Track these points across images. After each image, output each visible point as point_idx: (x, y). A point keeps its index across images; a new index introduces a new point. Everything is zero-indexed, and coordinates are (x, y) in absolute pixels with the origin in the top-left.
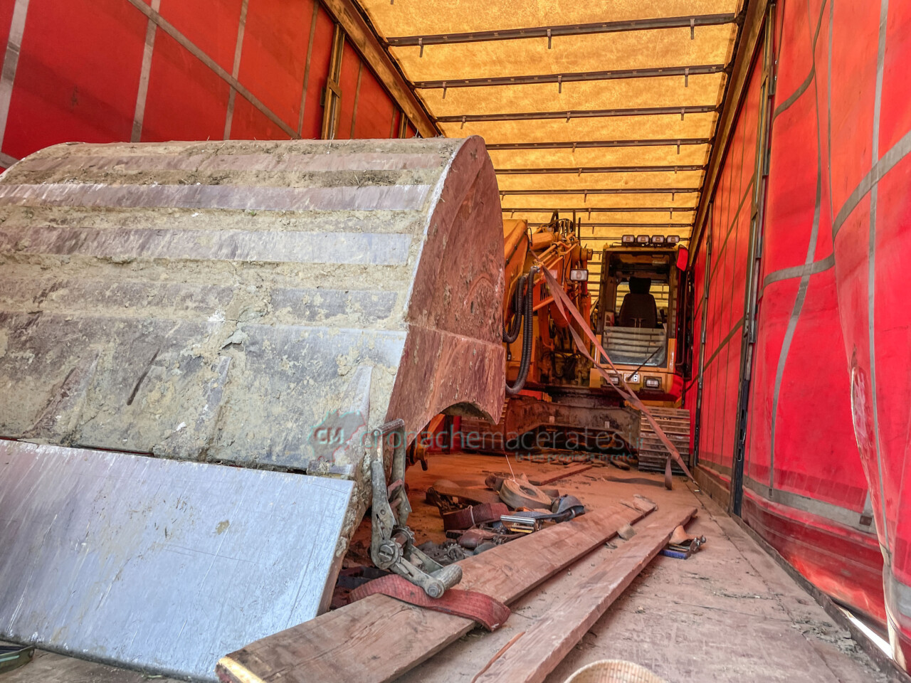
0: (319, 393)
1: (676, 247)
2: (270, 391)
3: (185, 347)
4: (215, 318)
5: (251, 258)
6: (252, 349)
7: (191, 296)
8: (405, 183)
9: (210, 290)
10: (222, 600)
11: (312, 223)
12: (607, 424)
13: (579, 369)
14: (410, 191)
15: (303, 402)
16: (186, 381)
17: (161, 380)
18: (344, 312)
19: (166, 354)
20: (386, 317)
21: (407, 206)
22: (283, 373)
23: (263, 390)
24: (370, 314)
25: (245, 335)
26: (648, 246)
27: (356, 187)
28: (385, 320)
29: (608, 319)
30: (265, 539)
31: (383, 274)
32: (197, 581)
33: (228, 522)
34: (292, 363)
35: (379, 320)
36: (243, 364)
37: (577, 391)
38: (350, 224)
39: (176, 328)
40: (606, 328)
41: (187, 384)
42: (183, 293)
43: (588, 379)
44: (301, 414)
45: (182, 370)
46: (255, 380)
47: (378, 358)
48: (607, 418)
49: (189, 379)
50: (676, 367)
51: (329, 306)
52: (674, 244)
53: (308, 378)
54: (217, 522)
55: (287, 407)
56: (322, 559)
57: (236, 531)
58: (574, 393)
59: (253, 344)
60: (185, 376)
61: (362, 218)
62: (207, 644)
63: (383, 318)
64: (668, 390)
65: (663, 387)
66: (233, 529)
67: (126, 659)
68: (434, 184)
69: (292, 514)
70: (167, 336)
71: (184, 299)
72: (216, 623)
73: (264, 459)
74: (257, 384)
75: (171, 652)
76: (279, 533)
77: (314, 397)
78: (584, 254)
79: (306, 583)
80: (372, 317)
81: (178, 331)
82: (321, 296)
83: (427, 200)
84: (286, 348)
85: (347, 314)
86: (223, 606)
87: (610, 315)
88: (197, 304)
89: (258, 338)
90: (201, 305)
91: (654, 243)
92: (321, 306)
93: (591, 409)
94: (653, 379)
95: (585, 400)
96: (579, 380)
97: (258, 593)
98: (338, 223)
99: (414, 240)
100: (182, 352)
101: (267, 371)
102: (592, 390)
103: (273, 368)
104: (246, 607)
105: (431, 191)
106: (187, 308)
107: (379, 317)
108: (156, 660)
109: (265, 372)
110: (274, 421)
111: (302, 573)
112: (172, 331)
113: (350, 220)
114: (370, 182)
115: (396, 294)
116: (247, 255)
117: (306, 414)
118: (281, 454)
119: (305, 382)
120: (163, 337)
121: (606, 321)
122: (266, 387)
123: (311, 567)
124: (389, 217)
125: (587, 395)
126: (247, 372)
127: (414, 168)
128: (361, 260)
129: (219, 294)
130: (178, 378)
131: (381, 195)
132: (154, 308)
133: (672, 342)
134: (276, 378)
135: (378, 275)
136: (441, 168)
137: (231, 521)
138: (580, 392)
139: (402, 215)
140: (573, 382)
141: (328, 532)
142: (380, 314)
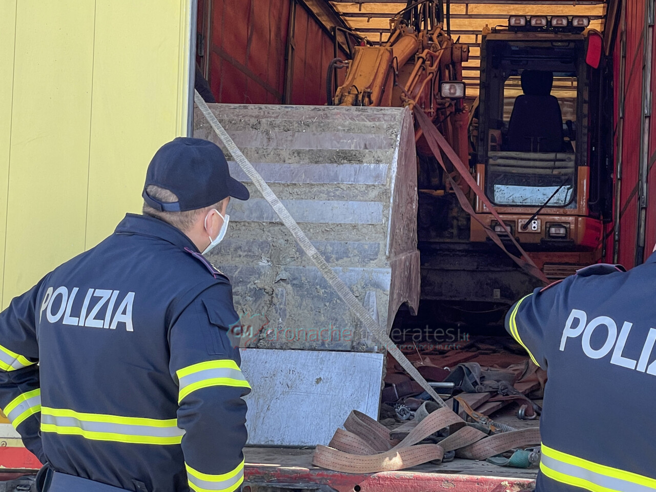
0: (344, 308)
1: (585, 32)
2: (313, 308)
3: (250, 282)
4: (264, 263)
5: (275, 219)
6: (295, 282)
7: (241, 247)
8: (370, 163)
9: (253, 242)
10: (328, 413)
11: (310, 192)
12: (497, 293)
13: (455, 214)
14: (375, 169)
15: (336, 314)
16: (257, 304)
17: (240, 304)
18: (348, 257)
19: (238, 288)
20: (376, 259)
21: (376, 181)
22: (319, 297)
23: (309, 307)
24: (365, 257)
25: (287, 273)
26: (546, 31)
27: (335, 165)
28: (375, 261)
29: (493, 140)
30: (343, 385)
31: (368, 230)
32: (313, 407)
33: (320, 378)
34: (323, 290)
35: (371, 261)
36: (291, 292)
37: (452, 246)
38: (337, 193)
39: (239, 270)
40: (490, 154)
41: (258, 306)
42: (233, 246)
43: (469, 229)
44: (336, 320)
45: (252, 297)
46: (302, 302)
47: (377, 285)
48: (495, 284)
49: (259, 302)
50: (590, 207)
51: (337, 253)
52: (583, 29)
53: (336, 299)
54: (315, 379)
55: (327, 317)
56: (375, 391)
57: (327, 382)
58: (448, 250)
59: (294, 279)
60: (255, 301)
61: (345, 189)
62: (326, 433)
63: (373, 260)
64: (579, 241)
65: (573, 237)
66: (324, 381)
67: (285, 443)
68: (390, 163)
69: (354, 372)
70: (234, 276)
71: (236, 250)
72: (328, 423)
73: (321, 347)
74: (304, 303)
75: (309, 438)
76: (350, 381)
77: (342, 310)
78: (457, 53)
79: (370, 402)
80: (366, 259)
81: (240, 272)
82: (330, 246)
83: (388, 175)
84: (317, 281)
85: (350, 257)
86: (330, 416)
87: (496, 133)
88: (246, 253)
89: (297, 275)
90: (249, 254)
91: (555, 27)
92: (332, 252)
93: (473, 271)
94: (558, 225)
95: (465, 258)
96: (455, 231)
97: (346, 408)
98: (328, 193)
99: (384, 206)
100: (248, 286)
101: (308, 295)
102: (474, 244)
103: (312, 294)
104: (342, 415)
105: (390, 169)
106: (240, 256)
107: (371, 259)
108: (302, 442)
109: (307, 296)
110: (321, 325)
111: (367, 398)
112: (237, 272)
113: (337, 190)
114: (346, 161)
115: (379, 244)
116: (272, 218)
117: (339, 320)
118: (330, 344)
119: (335, 302)
120: (232, 277)
121: (490, 144)
122: (310, 305)
123: (370, 395)
124: (364, 188)
125: (467, 252)
126: (295, 297)
127: (373, 148)
128: (352, 221)
129: (259, 246)
130: (252, 302)
131: (356, 172)
132: (216, 256)
133: (584, 170)
134: (316, 299)
135: (364, 230)
136: (393, 149)
137: (322, 378)
138: (457, 247)
139: (373, 187)
140: (446, 233)
141: (376, 378)
142: (371, 257)
